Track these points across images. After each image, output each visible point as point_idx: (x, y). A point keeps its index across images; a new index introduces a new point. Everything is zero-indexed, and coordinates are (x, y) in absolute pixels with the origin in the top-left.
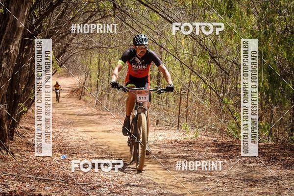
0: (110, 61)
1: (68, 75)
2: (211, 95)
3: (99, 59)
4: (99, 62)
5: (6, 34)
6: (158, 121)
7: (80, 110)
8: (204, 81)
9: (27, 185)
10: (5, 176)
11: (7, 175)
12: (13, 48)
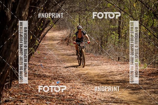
0: (86, 20)
1: (59, 29)
2: (154, 40)
3: (80, 18)
4: (80, 20)
5: (19, 4)
6: (119, 58)
7: (68, 52)
8: (149, 31)
9: (35, 101)
10: (21, 95)
11: (22, 95)
12: (24, 13)
